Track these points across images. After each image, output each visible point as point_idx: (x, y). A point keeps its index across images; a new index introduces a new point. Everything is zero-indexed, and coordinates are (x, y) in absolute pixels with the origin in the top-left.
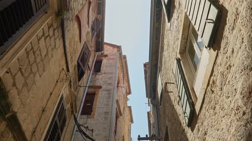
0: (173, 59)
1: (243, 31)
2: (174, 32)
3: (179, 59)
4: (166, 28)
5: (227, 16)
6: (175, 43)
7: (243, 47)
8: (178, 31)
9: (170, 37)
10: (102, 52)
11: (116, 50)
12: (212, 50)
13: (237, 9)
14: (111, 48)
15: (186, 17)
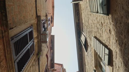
0: (92, 70)
1: (120, 59)
2: (90, 57)
3: (95, 70)
4: (85, 55)
5: (112, 53)
6: (91, 62)
7: (122, 66)
8: (92, 56)
9: (88, 59)
10: (54, 68)
11: (60, 66)
12: (110, 66)
13: (116, 50)
14: (58, 66)
15: (95, 51)
